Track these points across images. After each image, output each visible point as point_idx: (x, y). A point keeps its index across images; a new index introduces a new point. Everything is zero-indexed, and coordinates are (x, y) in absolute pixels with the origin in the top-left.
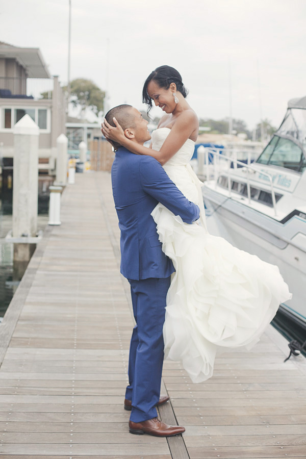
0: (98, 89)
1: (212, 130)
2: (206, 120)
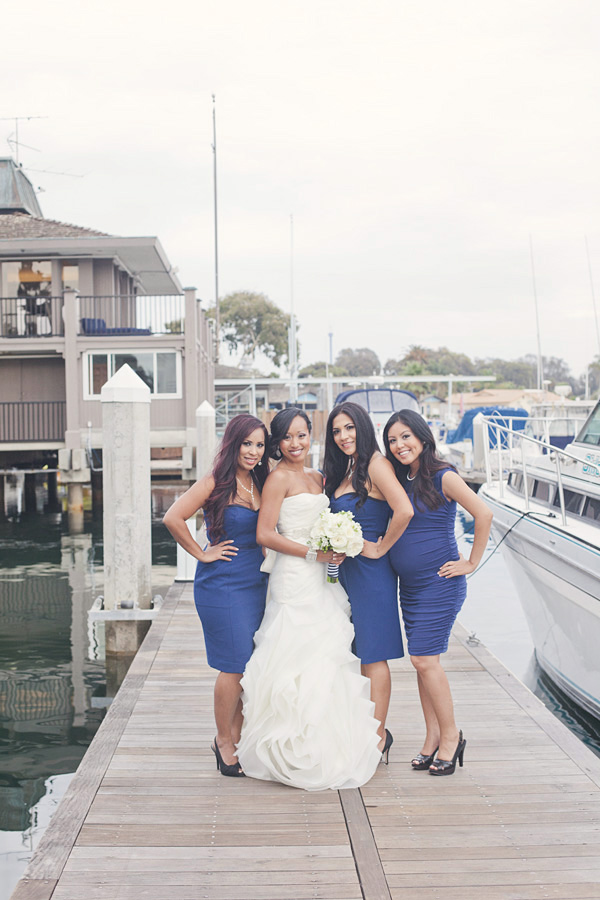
0: (277, 312)
1: (499, 381)
2: (487, 362)
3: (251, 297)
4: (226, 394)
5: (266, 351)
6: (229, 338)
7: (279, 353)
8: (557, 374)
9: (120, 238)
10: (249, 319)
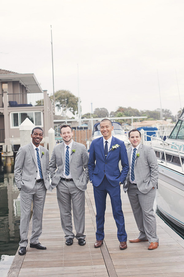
0: (74, 96)
1: (148, 118)
2: (144, 111)
3: (64, 92)
4: (57, 125)
5: (70, 110)
6: (58, 105)
7: (74, 110)
8: (167, 115)
9: (22, 74)
10: (64, 99)
